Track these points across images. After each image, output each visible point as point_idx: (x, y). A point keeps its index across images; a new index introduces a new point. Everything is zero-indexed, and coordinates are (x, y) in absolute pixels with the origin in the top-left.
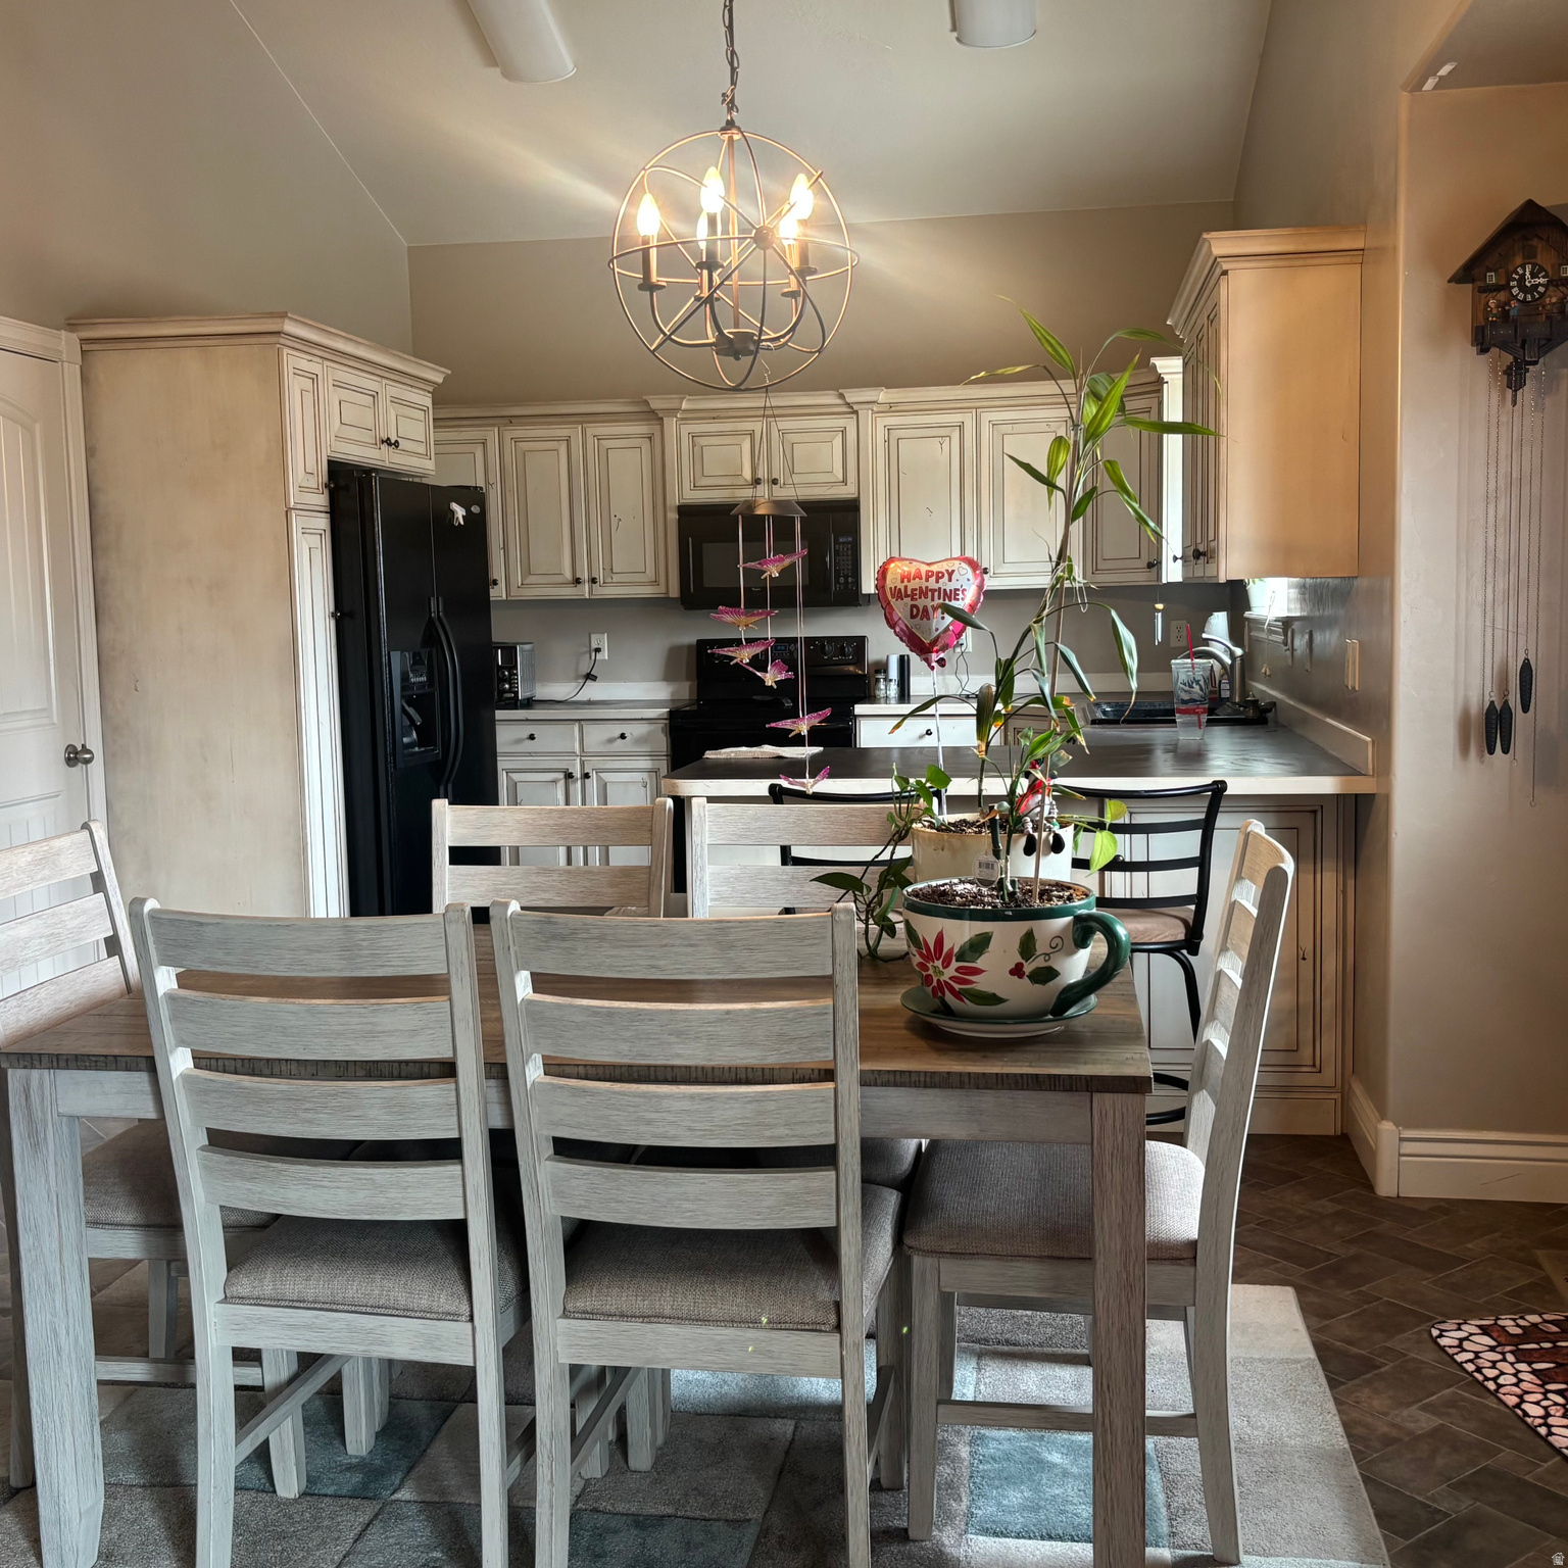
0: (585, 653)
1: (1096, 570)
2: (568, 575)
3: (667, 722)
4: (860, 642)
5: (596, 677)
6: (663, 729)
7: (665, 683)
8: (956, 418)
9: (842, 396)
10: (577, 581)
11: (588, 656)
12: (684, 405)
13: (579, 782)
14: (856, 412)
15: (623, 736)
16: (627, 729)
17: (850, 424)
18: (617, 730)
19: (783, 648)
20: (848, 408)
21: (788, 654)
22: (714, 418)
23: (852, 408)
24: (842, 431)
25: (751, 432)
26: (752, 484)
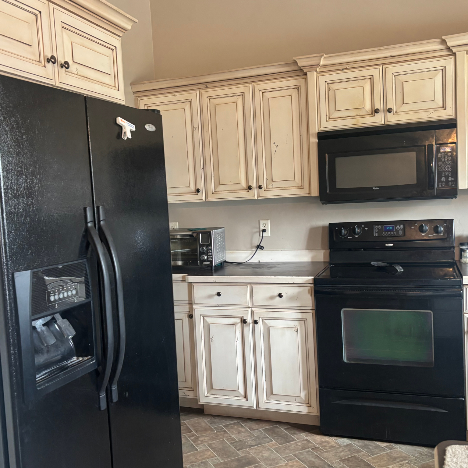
0: (256, 232)
2: (244, 184)
3: (312, 285)
4: (449, 223)
5: (263, 247)
6: (309, 290)
7: (307, 251)
9: (444, 42)
10: (250, 188)
11: (258, 234)
12: (322, 63)
13: (251, 325)
14: (454, 54)
15: (280, 295)
16: (284, 290)
17: (449, 63)
18: (276, 290)
19: (391, 228)
20: (448, 51)
21: (395, 233)
22: (343, 70)
23: (452, 50)
24: (442, 70)
25: (371, 77)
26: (372, 114)
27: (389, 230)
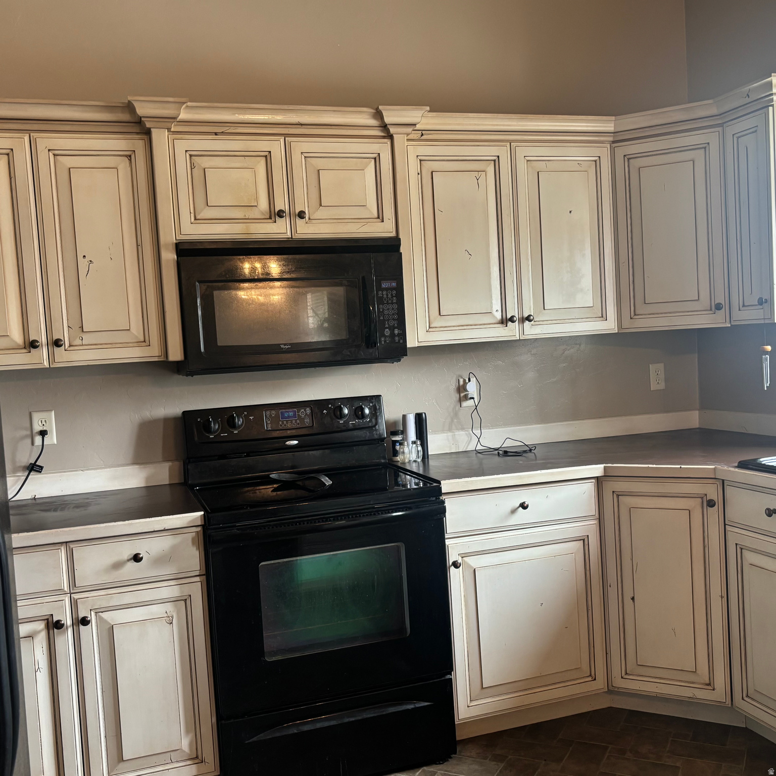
1: (635, 314)
2: (17, 336)
3: (199, 529)
4: (375, 401)
5: (42, 468)
6: (193, 539)
7: (137, 466)
8: (490, 151)
9: (379, 115)
10: (33, 345)
11: (29, 441)
12: (183, 115)
13: (70, 631)
14: (391, 137)
15: (137, 558)
16: (141, 547)
17: (383, 148)
18: (127, 549)
19: (291, 414)
20: (382, 131)
21: (298, 421)
22: (216, 134)
23: (388, 131)
24: (375, 159)
25: (267, 153)
26: (270, 218)
27: (289, 417)
